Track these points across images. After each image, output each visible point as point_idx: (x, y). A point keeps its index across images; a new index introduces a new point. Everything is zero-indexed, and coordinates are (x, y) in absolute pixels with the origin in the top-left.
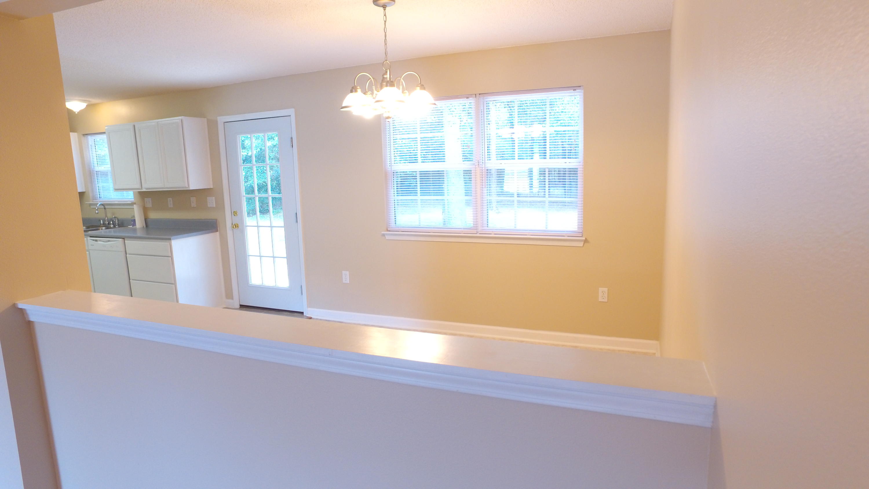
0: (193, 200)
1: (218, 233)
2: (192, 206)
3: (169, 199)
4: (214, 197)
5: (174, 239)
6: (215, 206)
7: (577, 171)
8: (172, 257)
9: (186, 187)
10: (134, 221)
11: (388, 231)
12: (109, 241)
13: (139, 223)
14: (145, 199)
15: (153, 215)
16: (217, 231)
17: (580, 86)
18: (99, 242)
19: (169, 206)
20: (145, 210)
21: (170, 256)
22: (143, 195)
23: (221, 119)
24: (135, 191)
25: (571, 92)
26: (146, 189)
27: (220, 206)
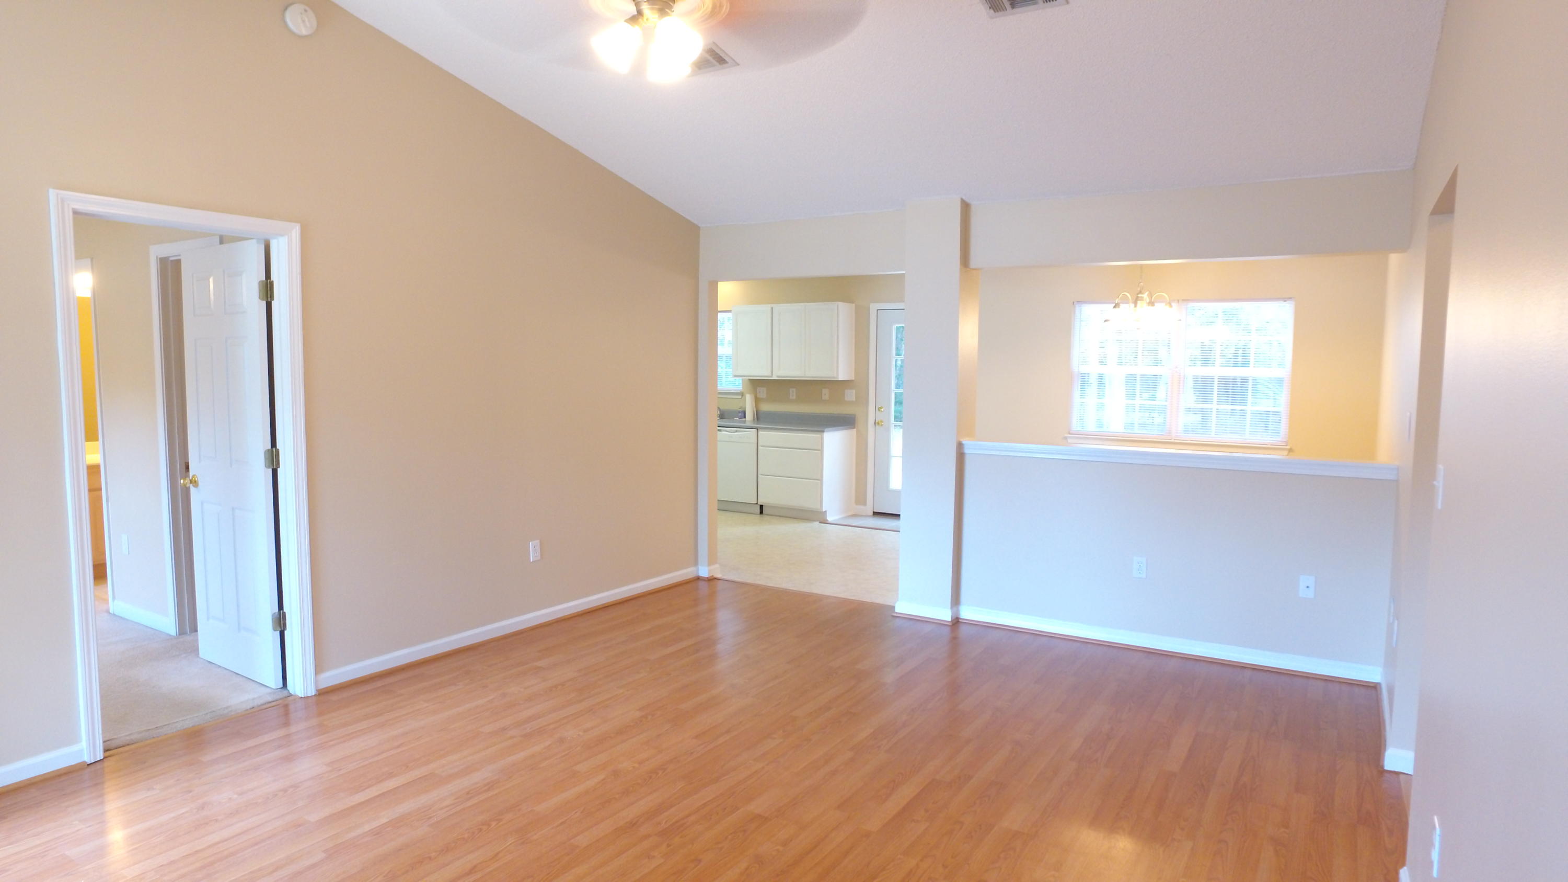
0: (826, 393)
1: (855, 430)
2: (823, 398)
3: (791, 390)
4: (854, 391)
5: (828, 431)
6: (854, 400)
7: (1283, 381)
8: (821, 450)
9: (834, 378)
10: (744, 413)
11: (1070, 434)
12: (736, 431)
13: (749, 416)
14: (758, 388)
15: (766, 407)
16: (854, 428)
17: (1291, 298)
18: (723, 432)
19: (791, 397)
20: (757, 400)
21: (820, 448)
22: (756, 384)
23: (874, 307)
24: (743, 378)
25: (1282, 303)
26: (778, 377)
27: (863, 399)
